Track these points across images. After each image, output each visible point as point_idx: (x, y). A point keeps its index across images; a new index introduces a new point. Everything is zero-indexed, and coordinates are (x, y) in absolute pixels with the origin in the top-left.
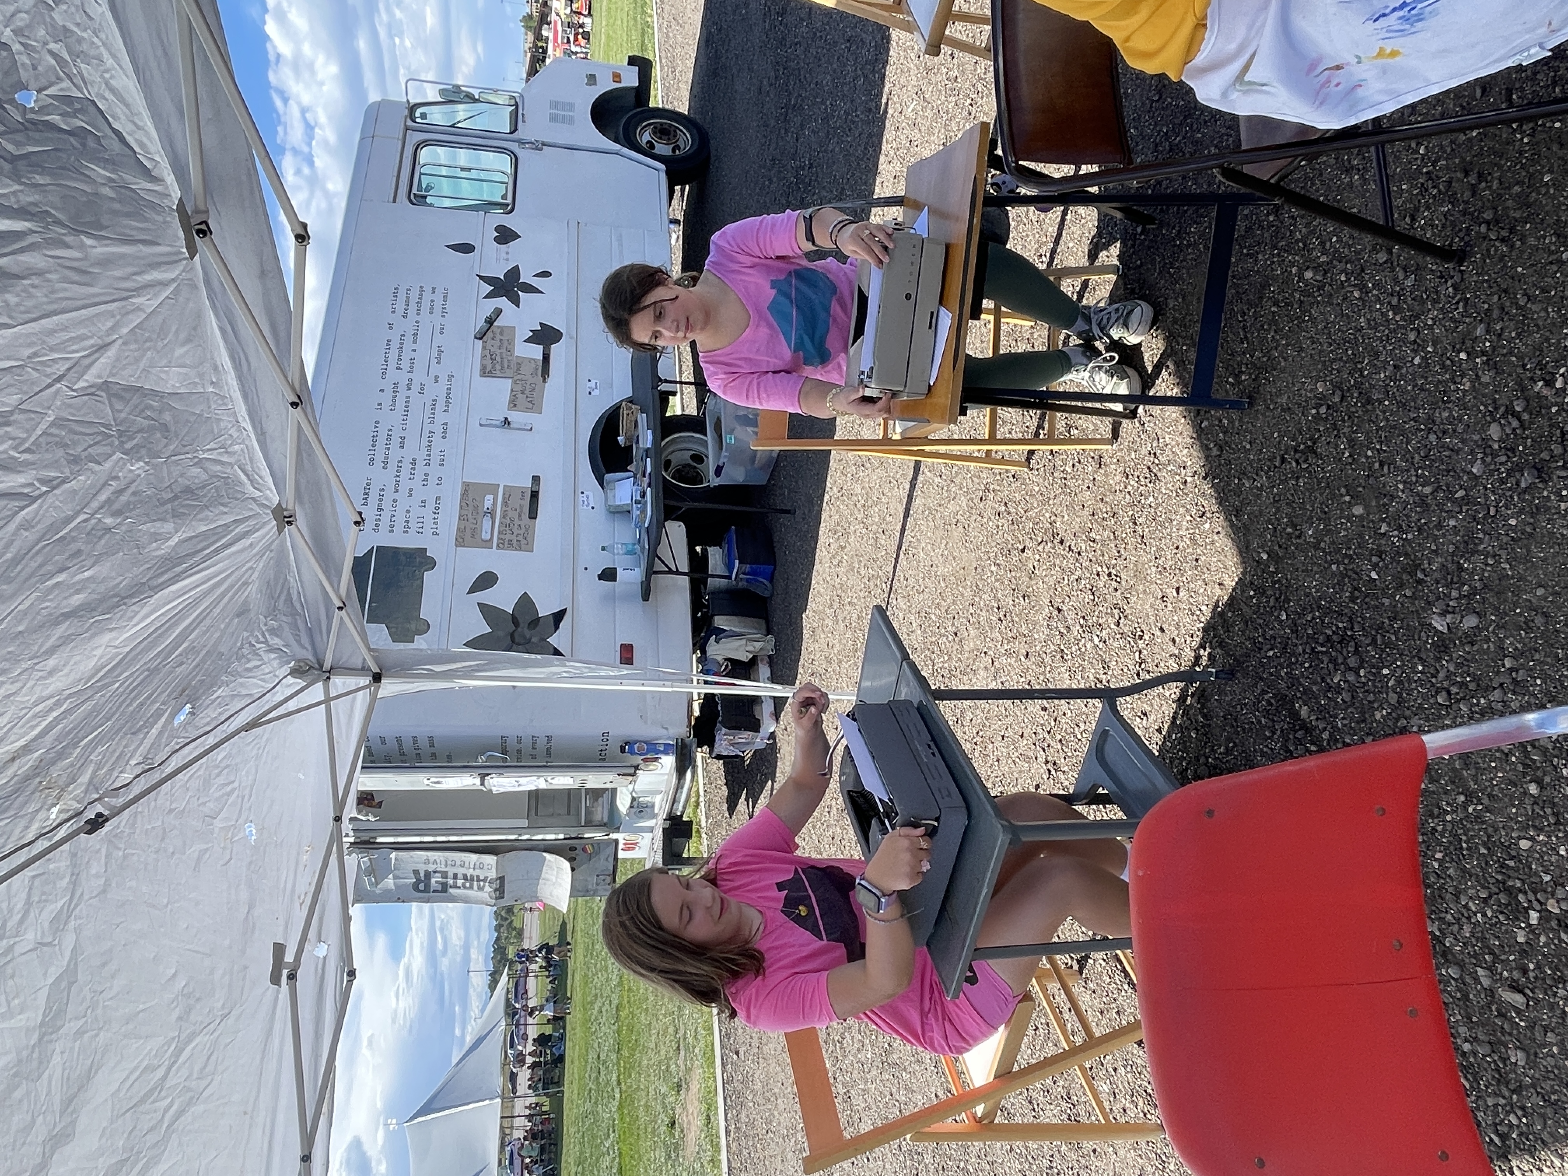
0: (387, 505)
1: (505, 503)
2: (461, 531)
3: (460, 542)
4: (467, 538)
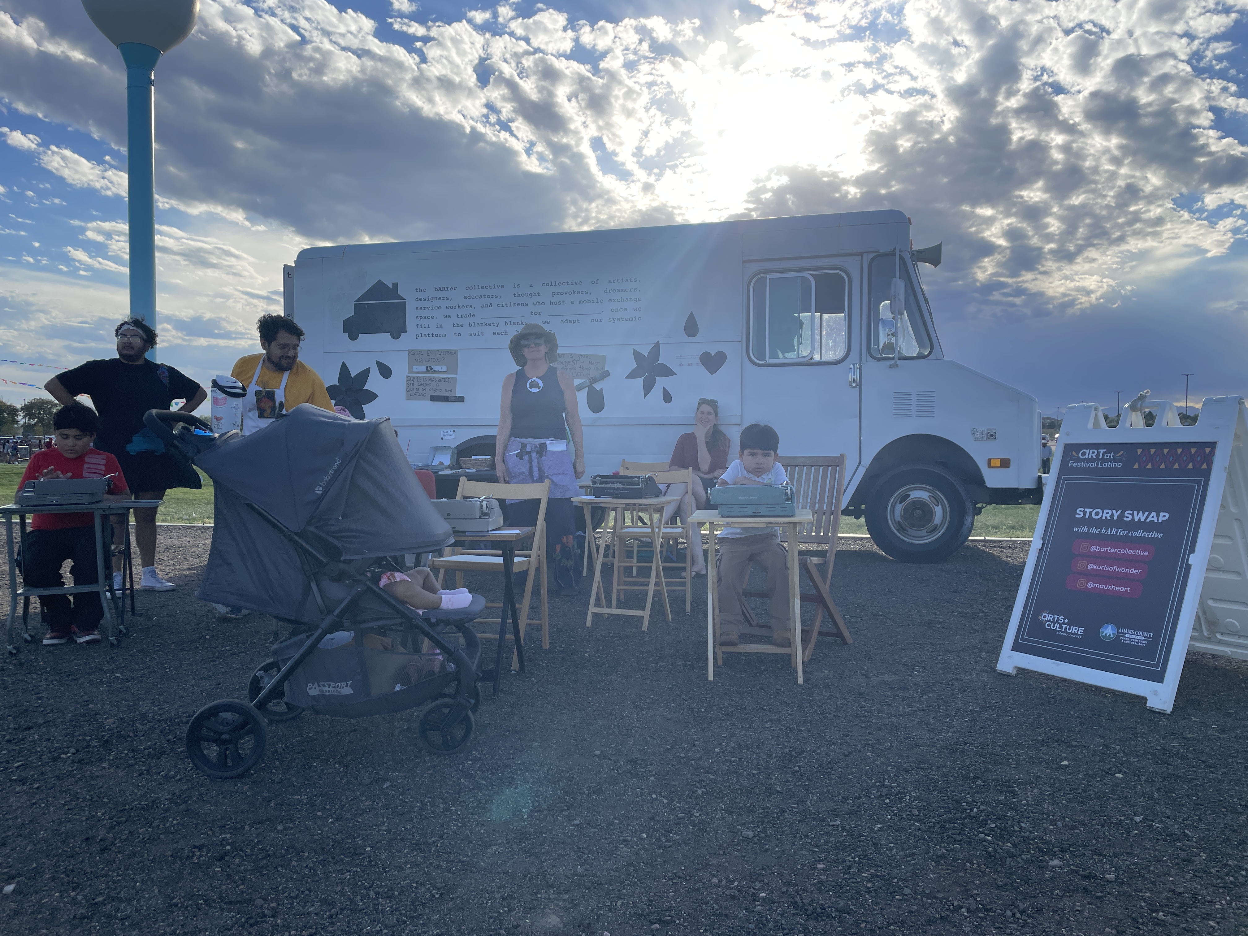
0: (436, 303)
1: (442, 379)
2: (420, 353)
4: (415, 356)
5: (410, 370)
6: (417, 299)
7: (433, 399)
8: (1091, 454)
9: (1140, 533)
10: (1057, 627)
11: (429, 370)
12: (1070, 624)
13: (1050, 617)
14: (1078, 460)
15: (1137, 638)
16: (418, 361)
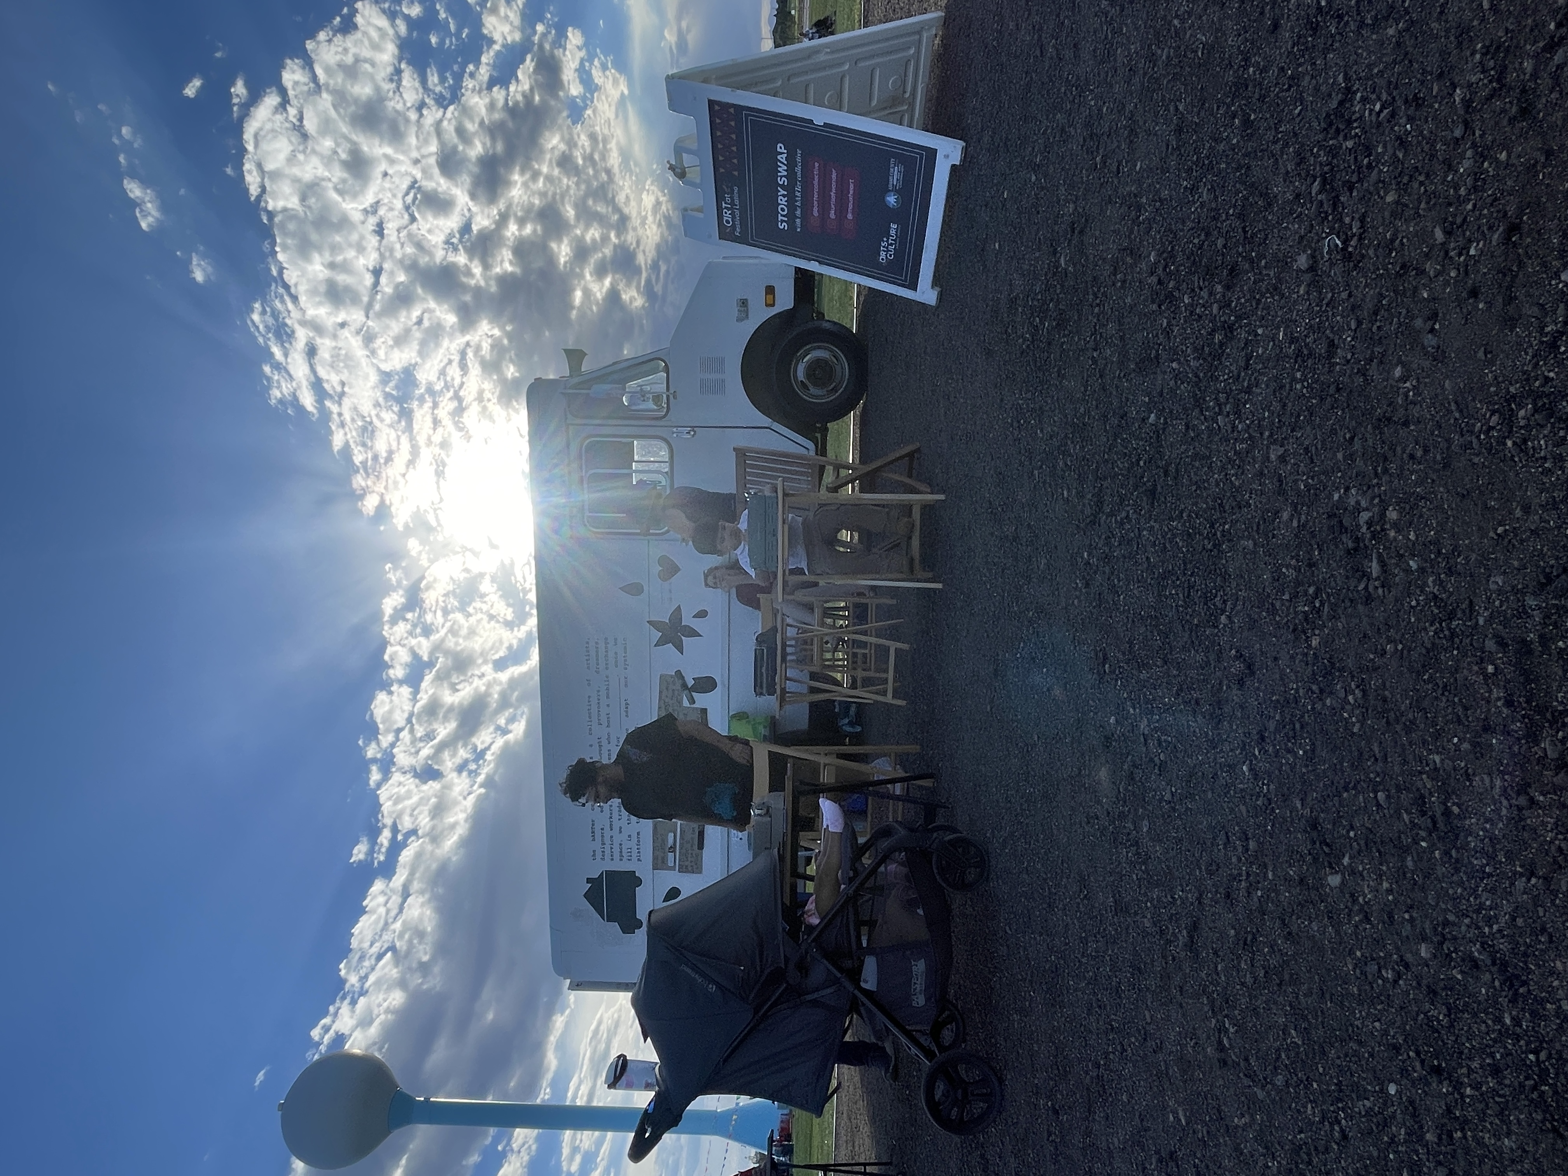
0: (608, 841)
1: (682, 838)
2: (655, 858)
3: (655, 868)
4: (659, 864)
5: (673, 868)
6: (603, 859)
7: (701, 846)
8: (727, 216)
9: (798, 169)
10: (892, 248)
11: (673, 849)
12: (888, 236)
13: (883, 255)
14: (734, 227)
15: (896, 175)
16: (664, 860)
